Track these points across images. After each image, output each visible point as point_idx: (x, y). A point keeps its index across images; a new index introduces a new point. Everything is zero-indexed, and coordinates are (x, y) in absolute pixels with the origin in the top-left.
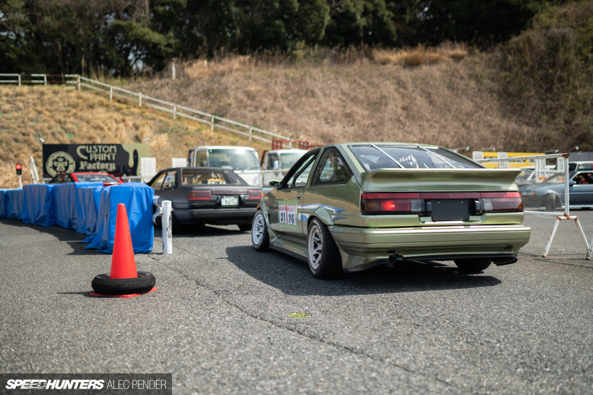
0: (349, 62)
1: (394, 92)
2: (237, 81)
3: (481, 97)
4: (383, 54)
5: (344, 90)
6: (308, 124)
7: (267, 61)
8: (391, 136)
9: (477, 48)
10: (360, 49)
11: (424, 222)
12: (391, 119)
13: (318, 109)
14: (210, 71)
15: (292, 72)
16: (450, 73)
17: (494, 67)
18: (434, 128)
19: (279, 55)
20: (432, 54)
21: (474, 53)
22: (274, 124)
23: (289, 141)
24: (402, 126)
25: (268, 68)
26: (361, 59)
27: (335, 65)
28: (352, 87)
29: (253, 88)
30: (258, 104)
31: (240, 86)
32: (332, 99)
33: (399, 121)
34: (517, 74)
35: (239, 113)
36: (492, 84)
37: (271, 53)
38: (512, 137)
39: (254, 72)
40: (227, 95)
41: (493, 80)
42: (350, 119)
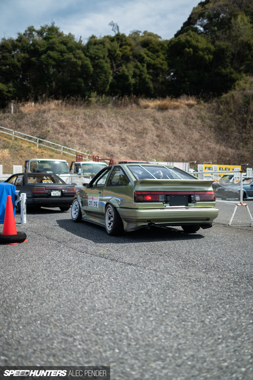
0: (124, 106)
1: (152, 126)
2: (53, 116)
3: (204, 130)
4: (145, 102)
5: (120, 124)
6: (98, 144)
7: (73, 104)
8: (149, 153)
9: (202, 100)
10: (131, 98)
11: (165, 206)
12: (150, 142)
13: (104, 135)
14: (36, 110)
15: (88, 111)
16: (186, 115)
17: (212, 112)
18: (176, 149)
19: (80, 100)
20: (175, 103)
21: (200, 103)
22: (76, 144)
23: (86, 156)
24: (156, 147)
25: (73, 108)
26: (131, 104)
27: (115, 108)
28: (126, 122)
29: (63, 121)
30: (66, 131)
31: (55, 120)
32: (113, 129)
33: (154, 144)
34: (226, 117)
35: (54, 137)
36: (211, 122)
37: (75, 99)
38: (222, 155)
39: (64, 111)
40: (47, 125)
41: (211, 120)
42: (124, 142)
